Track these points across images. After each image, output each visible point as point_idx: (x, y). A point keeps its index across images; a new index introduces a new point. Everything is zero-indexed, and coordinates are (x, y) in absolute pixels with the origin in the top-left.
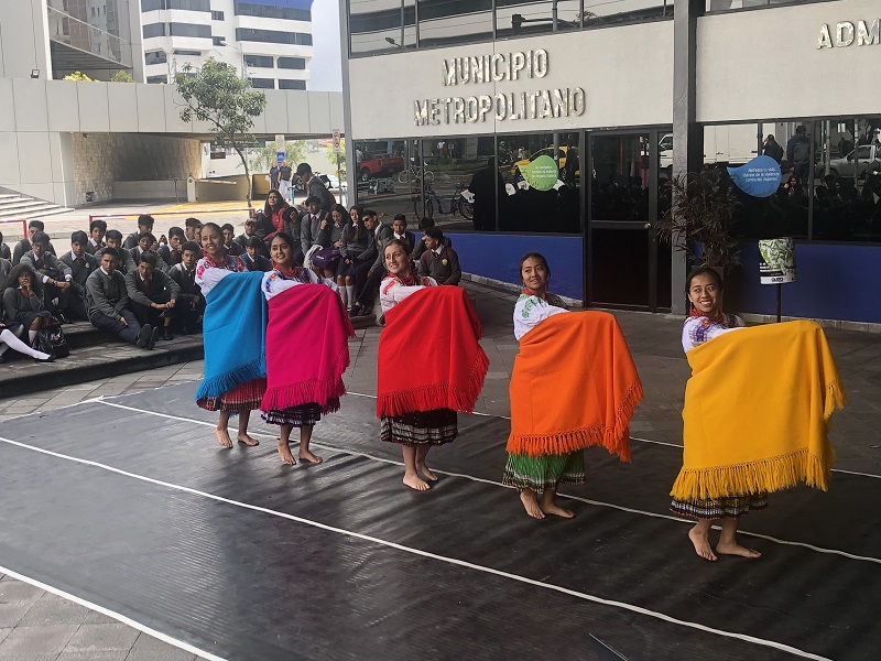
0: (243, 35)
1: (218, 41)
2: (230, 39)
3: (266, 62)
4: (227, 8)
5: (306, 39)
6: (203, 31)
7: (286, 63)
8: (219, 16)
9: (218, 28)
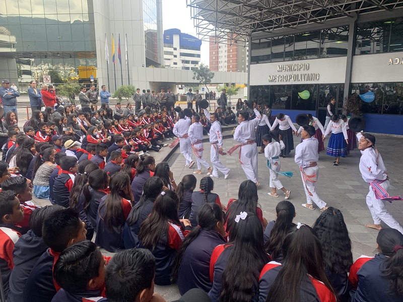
0: (182, 54)
1: (175, 56)
2: (178, 55)
3: (187, 62)
4: (178, 47)
5: (199, 56)
6: (171, 53)
7: (193, 62)
8: (175, 49)
9: (175, 53)
